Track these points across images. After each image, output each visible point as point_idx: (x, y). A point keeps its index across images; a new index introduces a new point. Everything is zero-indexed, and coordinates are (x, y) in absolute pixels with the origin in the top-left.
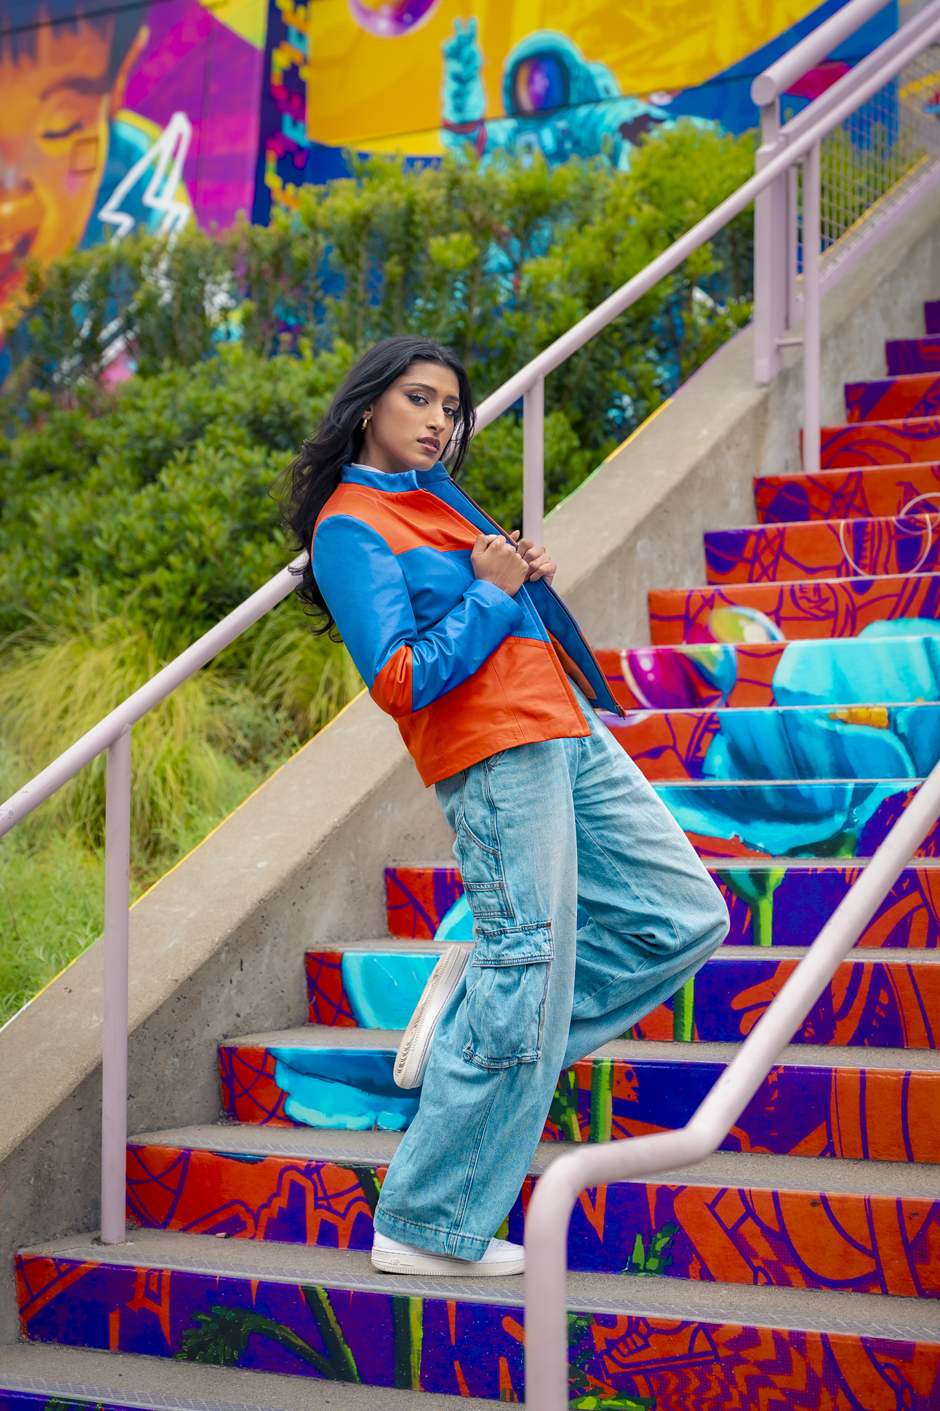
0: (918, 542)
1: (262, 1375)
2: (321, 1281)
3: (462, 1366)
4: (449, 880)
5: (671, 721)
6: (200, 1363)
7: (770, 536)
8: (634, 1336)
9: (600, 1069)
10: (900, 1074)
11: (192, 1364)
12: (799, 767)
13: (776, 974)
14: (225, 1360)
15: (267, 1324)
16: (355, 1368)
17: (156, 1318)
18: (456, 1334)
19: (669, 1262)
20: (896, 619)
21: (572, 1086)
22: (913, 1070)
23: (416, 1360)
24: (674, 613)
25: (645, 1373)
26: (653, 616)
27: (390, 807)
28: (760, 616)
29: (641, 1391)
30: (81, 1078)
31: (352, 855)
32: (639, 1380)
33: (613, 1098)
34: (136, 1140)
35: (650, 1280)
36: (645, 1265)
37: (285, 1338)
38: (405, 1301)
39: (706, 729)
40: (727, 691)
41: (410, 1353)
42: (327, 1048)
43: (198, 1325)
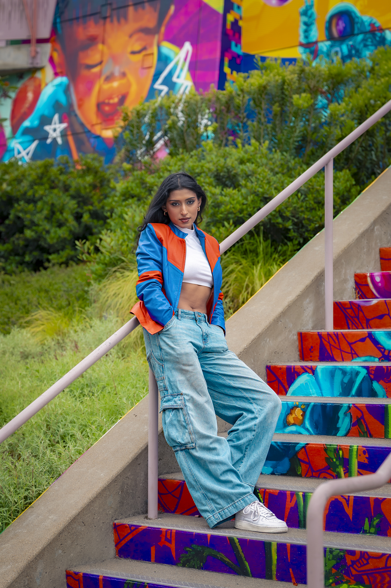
1: (212, 573)
2: (236, 535)
3: (293, 570)
4: (293, 371)
5: (387, 304)
6: (187, 568)
8: (363, 559)
9: (352, 449)
11: (184, 568)
14: (197, 567)
15: (214, 552)
16: (250, 570)
17: (169, 549)
18: (290, 557)
19: (379, 529)
21: (341, 456)
23: (274, 568)
25: (367, 575)
26: (381, 258)
27: (268, 340)
29: (366, 582)
30: (140, 451)
31: (252, 360)
32: (365, 577)
33: (358, 462)
34: (162, 477)
35: (371, 537)
36: (369, 531)
37: (221, 558)
38: (270, 544)
41: (272, 565)
43: (186, 552)
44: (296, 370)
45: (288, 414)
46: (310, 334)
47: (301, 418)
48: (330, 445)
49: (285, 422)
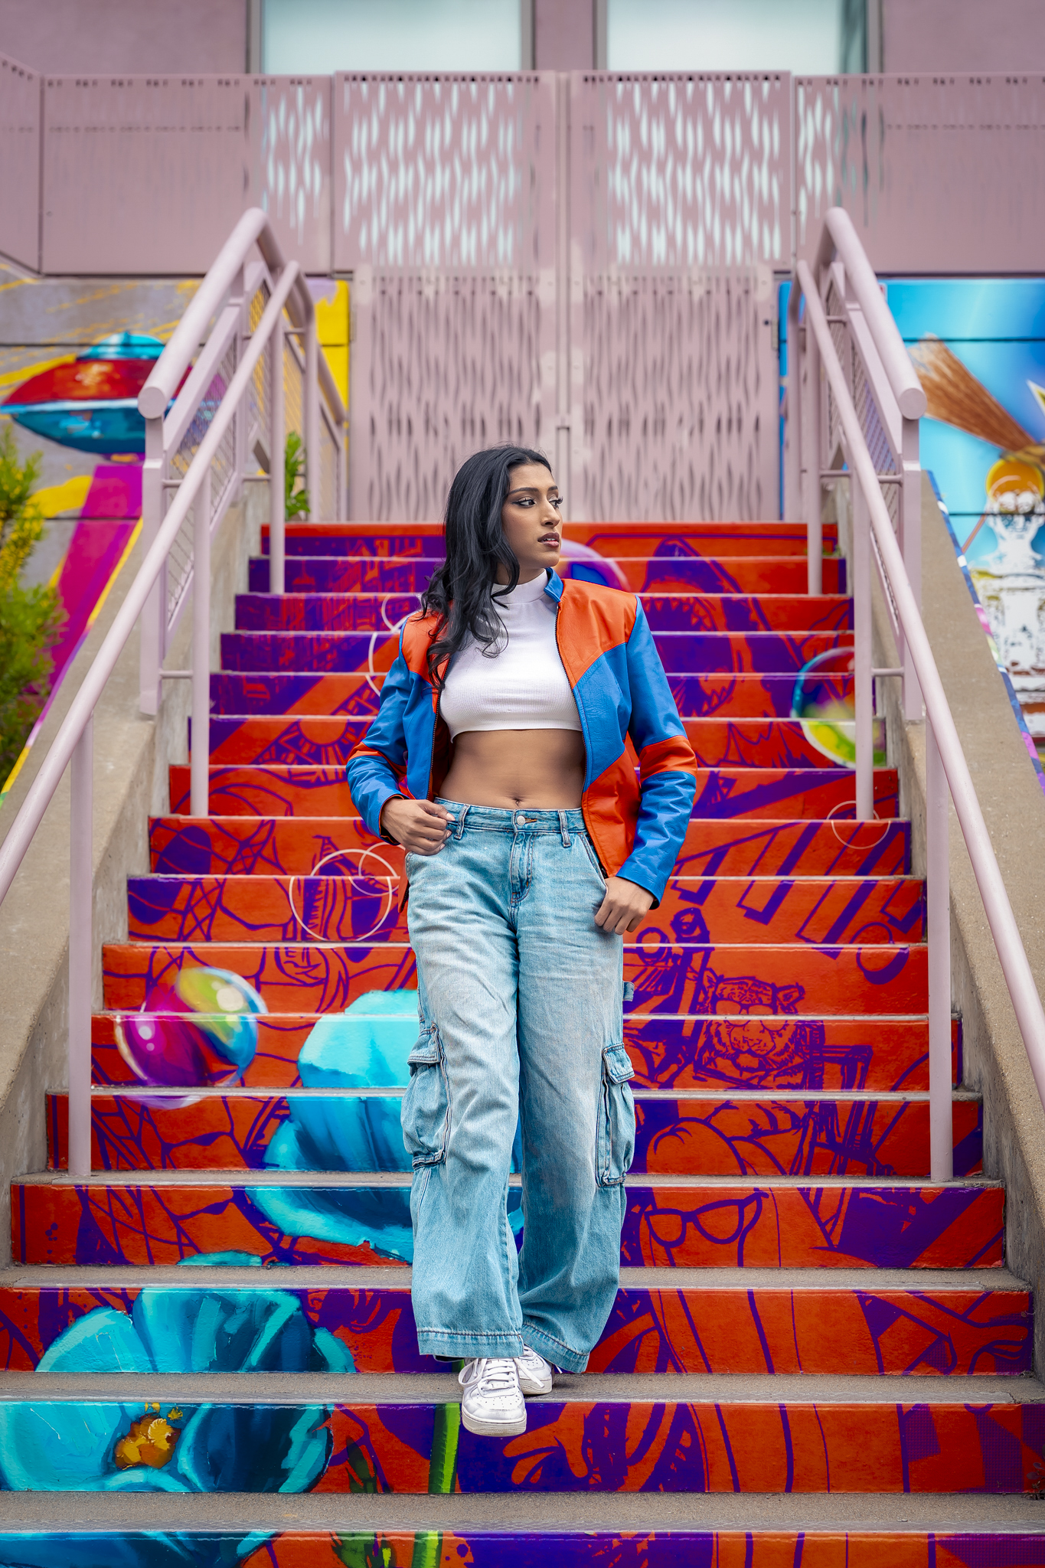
0: (377, 904)
4: (61, 1301)
5: (230, 1105)
7: (207, 888)
9: (424, 1544)
10: (792, 1536)
12: (380, 1158)
13: (561, 1418)
20: (394, 990)
22: (807, 1532)
24: (133, 971)
26: (107, 972)
28: (237, 979)
39: (272, 1115)
40: (242, 1065)
42: (44, 1532)
44: (71, 1299)
45: (123, 1437)
46: (49, 1190)
47: (165, 1446)
48: (353, 1535)
49: (110, 1460)
